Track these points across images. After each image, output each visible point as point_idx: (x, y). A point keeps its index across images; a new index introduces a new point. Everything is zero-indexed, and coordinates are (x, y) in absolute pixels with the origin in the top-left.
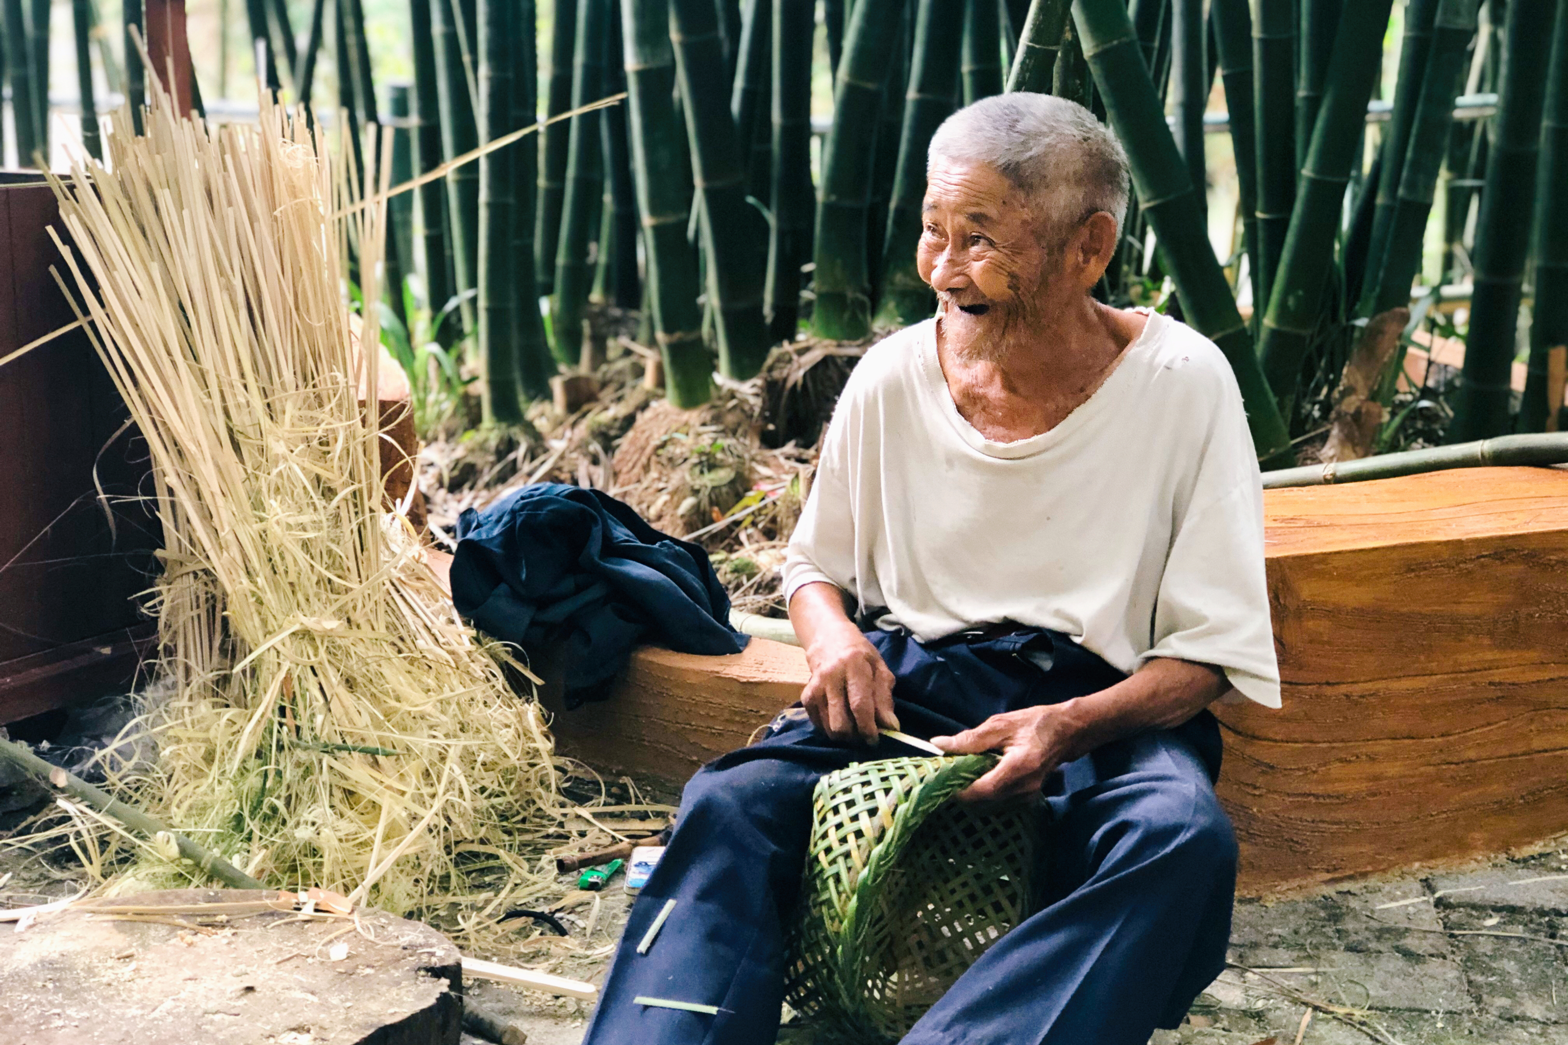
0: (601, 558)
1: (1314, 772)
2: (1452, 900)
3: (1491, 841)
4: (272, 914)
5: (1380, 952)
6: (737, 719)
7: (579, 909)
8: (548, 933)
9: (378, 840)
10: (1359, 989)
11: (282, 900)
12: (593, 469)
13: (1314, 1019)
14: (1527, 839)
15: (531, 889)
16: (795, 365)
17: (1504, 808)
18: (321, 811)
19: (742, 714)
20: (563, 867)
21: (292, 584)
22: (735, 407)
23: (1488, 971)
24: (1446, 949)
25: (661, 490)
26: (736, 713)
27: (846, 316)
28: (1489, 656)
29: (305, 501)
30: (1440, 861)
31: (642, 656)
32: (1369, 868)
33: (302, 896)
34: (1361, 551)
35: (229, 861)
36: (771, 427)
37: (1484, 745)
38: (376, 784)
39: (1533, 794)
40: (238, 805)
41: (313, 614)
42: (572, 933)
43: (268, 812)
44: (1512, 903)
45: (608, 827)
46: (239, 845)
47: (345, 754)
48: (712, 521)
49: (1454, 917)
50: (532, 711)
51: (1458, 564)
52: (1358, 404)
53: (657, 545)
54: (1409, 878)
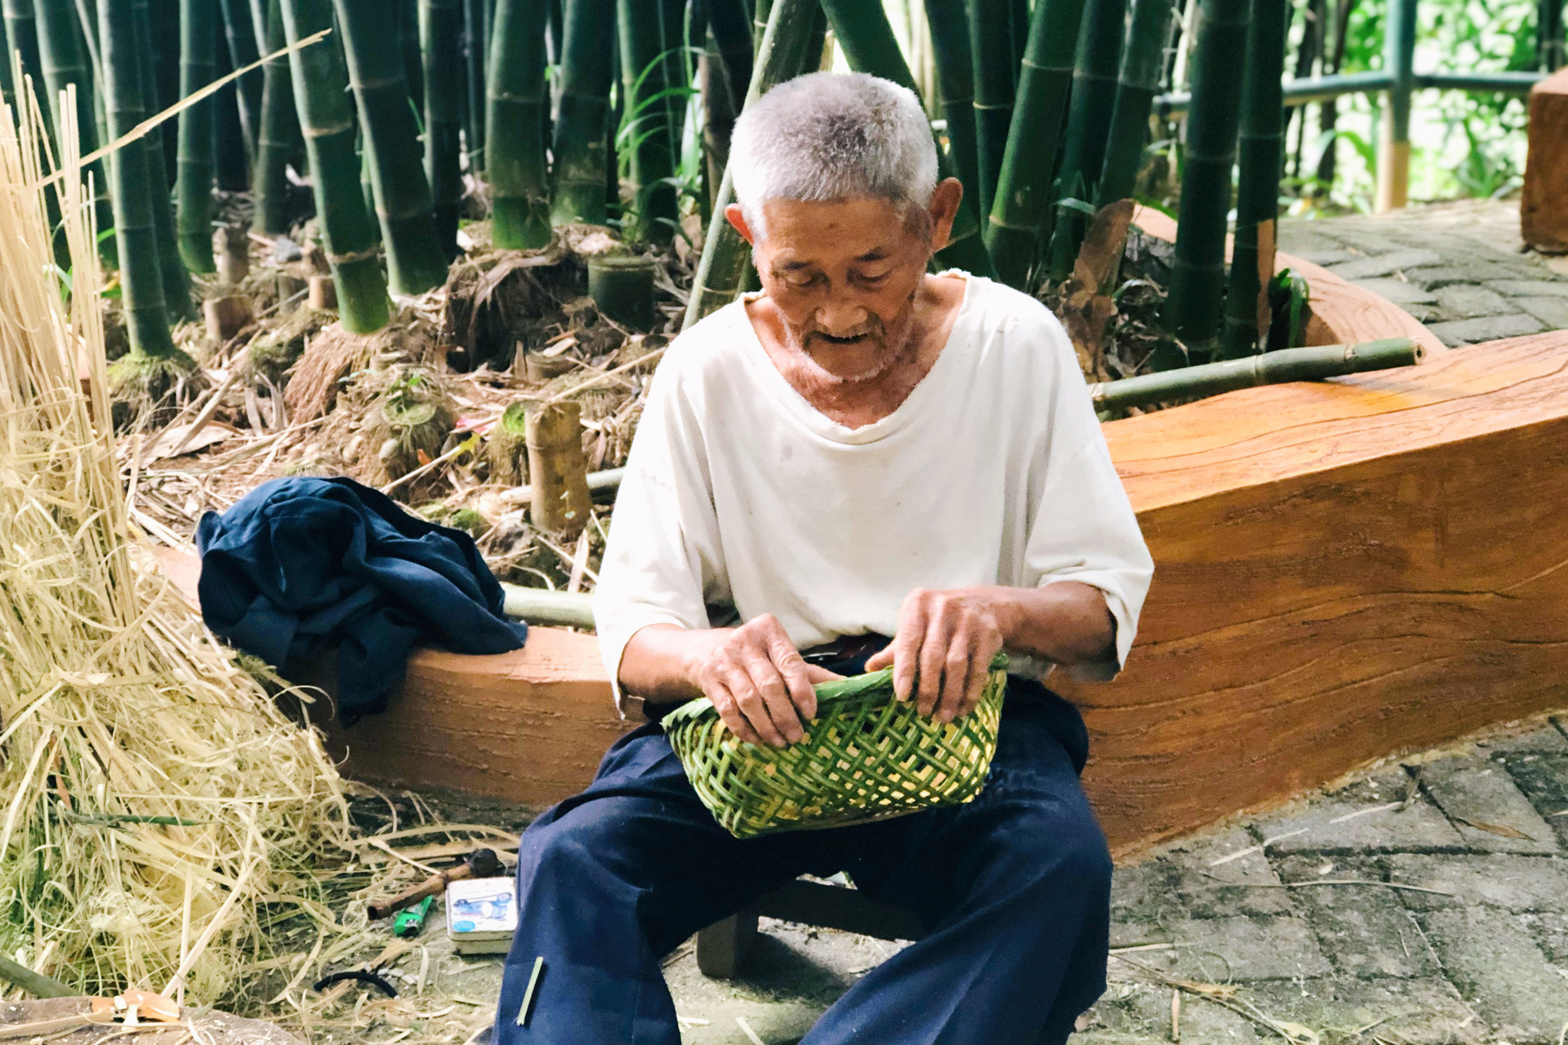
0: (367, 560)
1: (1144, 734)
2: (1282, 848)
3: (1307, 777)
4: (90, 1028)
5: (1226, 916)
6: (530, 722)
7: (401, 961)
8: (376, 995)
9: (186, 920)
10: (1218, 962)
11: (99, 1011)
12: (261, 401)
13: (1184, 1003)
14: (1336, 772)
15: (346, 942)
16: (482, 282)
17: (1319, 745)
18: (113, 894)
19: (536, 716)
20: (374, 913)
21: (45, 636)
22: (416, 329)
23: (1333, 926)
24: (1289, 905)
25: (352, 431)
26: (528, 716)
27: (528, 221)
28: (1304, 595)
29: (47, 538)
30: (1262, 805)
31: (420, 662)
32: (1197, 822)
33: (119, 1001)
34: (1184, 504)
35: (12, 958)
36: (460, 349)
37: (1299, 684)
38: (174, 857)
39: (1342, 726)
40: (15, 893)
41: (73, 668)
42: (400, 991)
43: (50, 897)
44: (1340, 845)
45: (408, 855)
46: (21, 937)
47: (131, 826)
48: (417, 464)
49: (1288, 866)
50: (311, 736)
51: (1272, 505)
52: (1088, 298)
53: (423, 539)
54: (1234, 826)
